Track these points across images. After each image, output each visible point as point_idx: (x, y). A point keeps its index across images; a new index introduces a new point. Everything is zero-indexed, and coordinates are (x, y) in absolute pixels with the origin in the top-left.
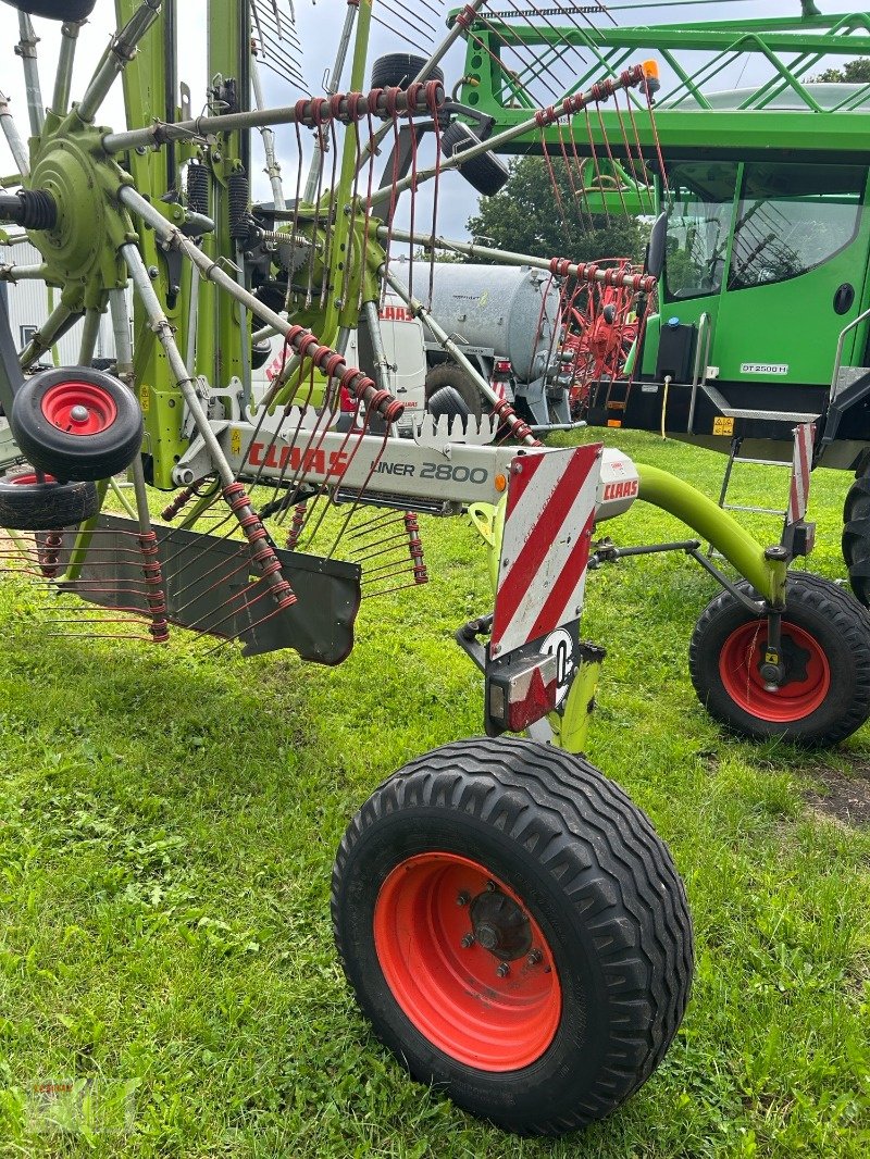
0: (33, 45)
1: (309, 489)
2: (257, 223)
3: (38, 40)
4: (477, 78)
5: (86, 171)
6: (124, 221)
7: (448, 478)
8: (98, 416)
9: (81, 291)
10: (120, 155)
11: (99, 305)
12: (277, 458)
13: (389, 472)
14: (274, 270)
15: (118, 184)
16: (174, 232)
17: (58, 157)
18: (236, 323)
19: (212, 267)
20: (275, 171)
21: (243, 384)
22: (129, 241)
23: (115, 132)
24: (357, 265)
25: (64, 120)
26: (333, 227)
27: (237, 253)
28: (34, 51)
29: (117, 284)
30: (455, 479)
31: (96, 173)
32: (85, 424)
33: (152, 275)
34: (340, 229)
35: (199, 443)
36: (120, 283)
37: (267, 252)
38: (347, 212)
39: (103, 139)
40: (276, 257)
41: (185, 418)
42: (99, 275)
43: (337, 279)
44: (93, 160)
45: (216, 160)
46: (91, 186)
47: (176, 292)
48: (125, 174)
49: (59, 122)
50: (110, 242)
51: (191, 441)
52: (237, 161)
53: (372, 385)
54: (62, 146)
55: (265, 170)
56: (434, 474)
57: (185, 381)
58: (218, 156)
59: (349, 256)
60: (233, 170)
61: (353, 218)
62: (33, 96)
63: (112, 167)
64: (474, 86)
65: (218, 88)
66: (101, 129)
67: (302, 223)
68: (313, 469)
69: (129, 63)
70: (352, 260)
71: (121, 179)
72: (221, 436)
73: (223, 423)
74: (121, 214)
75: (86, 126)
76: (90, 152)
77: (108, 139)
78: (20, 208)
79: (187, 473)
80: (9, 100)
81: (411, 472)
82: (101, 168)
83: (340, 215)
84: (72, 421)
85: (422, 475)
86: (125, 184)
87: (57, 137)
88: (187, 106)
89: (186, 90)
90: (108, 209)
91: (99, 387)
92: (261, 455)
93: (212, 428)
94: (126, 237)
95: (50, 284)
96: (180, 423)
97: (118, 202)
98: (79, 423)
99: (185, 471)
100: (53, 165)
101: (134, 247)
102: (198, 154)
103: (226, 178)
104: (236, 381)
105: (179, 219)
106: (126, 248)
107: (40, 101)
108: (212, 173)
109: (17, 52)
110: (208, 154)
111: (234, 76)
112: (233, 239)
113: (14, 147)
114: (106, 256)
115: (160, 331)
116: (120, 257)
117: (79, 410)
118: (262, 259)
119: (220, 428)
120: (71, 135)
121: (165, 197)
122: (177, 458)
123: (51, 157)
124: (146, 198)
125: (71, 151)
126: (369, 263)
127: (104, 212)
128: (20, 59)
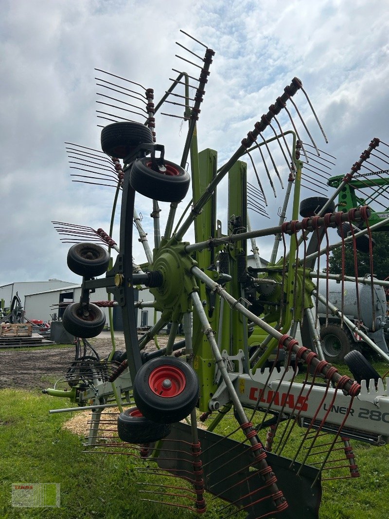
0: (158, 212)
1: (284, 416)
2: (250, 275)
3: (161, 210)
4: (345, 203)
5: (177, 261)
6: (193, 281)
7: (379, 420)
8: (176, 383)
9: (171, 313)
10: (192, 253)
11: (179, 320)
12: (265, 397)
13: (337, 412)
14: (258, 295)
15: (190, 266)
16: (217, 286)
17: (165, 256)
18: (241, 322)
19: (236, 303)
20: (256, 251)
21: (244, 353)
22: (195, 290)
23: (191, 244)
24: (299, 291)
25: (169, 241)
26: (287, 274)
27: (241, 289)
28: (159, 215)
29: (187, 310)
30: (385, 421)
31: (181, 261)
32: (169, 390)
33: (204, 305)
34: (291, 274)
35: (223, 386)
36: (189, 310)
37: (255, 287)
38: (294, 267)
39: (185, 247)
40: (259, 289)
41: (216, 373)
42: (180, 306)
43: (291, 298)
44: (180, 256)
45: (232, 249)
46: (179, 267)
47: (213, 309)
48: (194, 261)
49: (167, 241)
50: (186, 291)
51: (219, 385)
52: (241, 249)
53: (337, 371)
54: (167, 251)
55: (251, 251)
56: (368, 416)
57: (220, 360)
58: (232, 247)
59: (295, 286)
60: (240, 252)
61: (296, 269)
62: (157, 232)
63: (189, 259)
64: (344, 206)
65: (233, 220)
66: (185, 243)
67: (271, 273)
68: (287, 405)
69: (198, 216)
70: (297, 288)
71: (192, 263)
72: (235, 382)
73: (235, 375)
74: (191, 278)
75: (178, 242)
76: (179, 253)
77: (188, 247)
78: (147, 279)
79: (217, 404)
80: (147, 234)
81: (352, 413)
82: (183, 259)
83: (290, 268)
84: (163, 388)
85: (360, 416)
86: (194, 265)
87: (165, 248)
88: (220, 229)
89: (219, 222)
90: (186, 277)
91: (178, 368)
92: (257, 395)
93: (230, 377)
94: (193, 289)
95: (156, 310)
96: (213, 375)
97: (190, 273)
98: (166, 389)
99: (215, 403)
100: (163, 259)
101: (197, 293)
102: (224, 248)
103: (236, 257)
104: (241, 352)
105: (217, 277)
106: (193, 294)
107: (159, 234)
108: (230, 254)
109: (152, 216)
110: (228, 247)
111: (240, 215)
112: (239, 283)
113: (147, 253)
114: (183, 298)
115: (208, 334)
116: (190, 298)
117: (167, 382)
118: (252, 290)
119: (234, 378)
120: (172, 247)
121: (210, 267)
122: (212, 395)
123: (162, 256)
124: (202, 270)
125: (171, 253)
126: (306, 289)
127: (184, 278)
128: (152, 219)
